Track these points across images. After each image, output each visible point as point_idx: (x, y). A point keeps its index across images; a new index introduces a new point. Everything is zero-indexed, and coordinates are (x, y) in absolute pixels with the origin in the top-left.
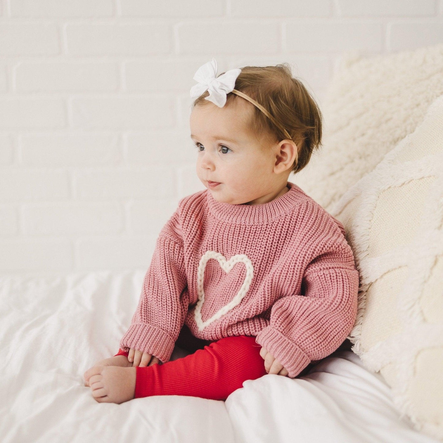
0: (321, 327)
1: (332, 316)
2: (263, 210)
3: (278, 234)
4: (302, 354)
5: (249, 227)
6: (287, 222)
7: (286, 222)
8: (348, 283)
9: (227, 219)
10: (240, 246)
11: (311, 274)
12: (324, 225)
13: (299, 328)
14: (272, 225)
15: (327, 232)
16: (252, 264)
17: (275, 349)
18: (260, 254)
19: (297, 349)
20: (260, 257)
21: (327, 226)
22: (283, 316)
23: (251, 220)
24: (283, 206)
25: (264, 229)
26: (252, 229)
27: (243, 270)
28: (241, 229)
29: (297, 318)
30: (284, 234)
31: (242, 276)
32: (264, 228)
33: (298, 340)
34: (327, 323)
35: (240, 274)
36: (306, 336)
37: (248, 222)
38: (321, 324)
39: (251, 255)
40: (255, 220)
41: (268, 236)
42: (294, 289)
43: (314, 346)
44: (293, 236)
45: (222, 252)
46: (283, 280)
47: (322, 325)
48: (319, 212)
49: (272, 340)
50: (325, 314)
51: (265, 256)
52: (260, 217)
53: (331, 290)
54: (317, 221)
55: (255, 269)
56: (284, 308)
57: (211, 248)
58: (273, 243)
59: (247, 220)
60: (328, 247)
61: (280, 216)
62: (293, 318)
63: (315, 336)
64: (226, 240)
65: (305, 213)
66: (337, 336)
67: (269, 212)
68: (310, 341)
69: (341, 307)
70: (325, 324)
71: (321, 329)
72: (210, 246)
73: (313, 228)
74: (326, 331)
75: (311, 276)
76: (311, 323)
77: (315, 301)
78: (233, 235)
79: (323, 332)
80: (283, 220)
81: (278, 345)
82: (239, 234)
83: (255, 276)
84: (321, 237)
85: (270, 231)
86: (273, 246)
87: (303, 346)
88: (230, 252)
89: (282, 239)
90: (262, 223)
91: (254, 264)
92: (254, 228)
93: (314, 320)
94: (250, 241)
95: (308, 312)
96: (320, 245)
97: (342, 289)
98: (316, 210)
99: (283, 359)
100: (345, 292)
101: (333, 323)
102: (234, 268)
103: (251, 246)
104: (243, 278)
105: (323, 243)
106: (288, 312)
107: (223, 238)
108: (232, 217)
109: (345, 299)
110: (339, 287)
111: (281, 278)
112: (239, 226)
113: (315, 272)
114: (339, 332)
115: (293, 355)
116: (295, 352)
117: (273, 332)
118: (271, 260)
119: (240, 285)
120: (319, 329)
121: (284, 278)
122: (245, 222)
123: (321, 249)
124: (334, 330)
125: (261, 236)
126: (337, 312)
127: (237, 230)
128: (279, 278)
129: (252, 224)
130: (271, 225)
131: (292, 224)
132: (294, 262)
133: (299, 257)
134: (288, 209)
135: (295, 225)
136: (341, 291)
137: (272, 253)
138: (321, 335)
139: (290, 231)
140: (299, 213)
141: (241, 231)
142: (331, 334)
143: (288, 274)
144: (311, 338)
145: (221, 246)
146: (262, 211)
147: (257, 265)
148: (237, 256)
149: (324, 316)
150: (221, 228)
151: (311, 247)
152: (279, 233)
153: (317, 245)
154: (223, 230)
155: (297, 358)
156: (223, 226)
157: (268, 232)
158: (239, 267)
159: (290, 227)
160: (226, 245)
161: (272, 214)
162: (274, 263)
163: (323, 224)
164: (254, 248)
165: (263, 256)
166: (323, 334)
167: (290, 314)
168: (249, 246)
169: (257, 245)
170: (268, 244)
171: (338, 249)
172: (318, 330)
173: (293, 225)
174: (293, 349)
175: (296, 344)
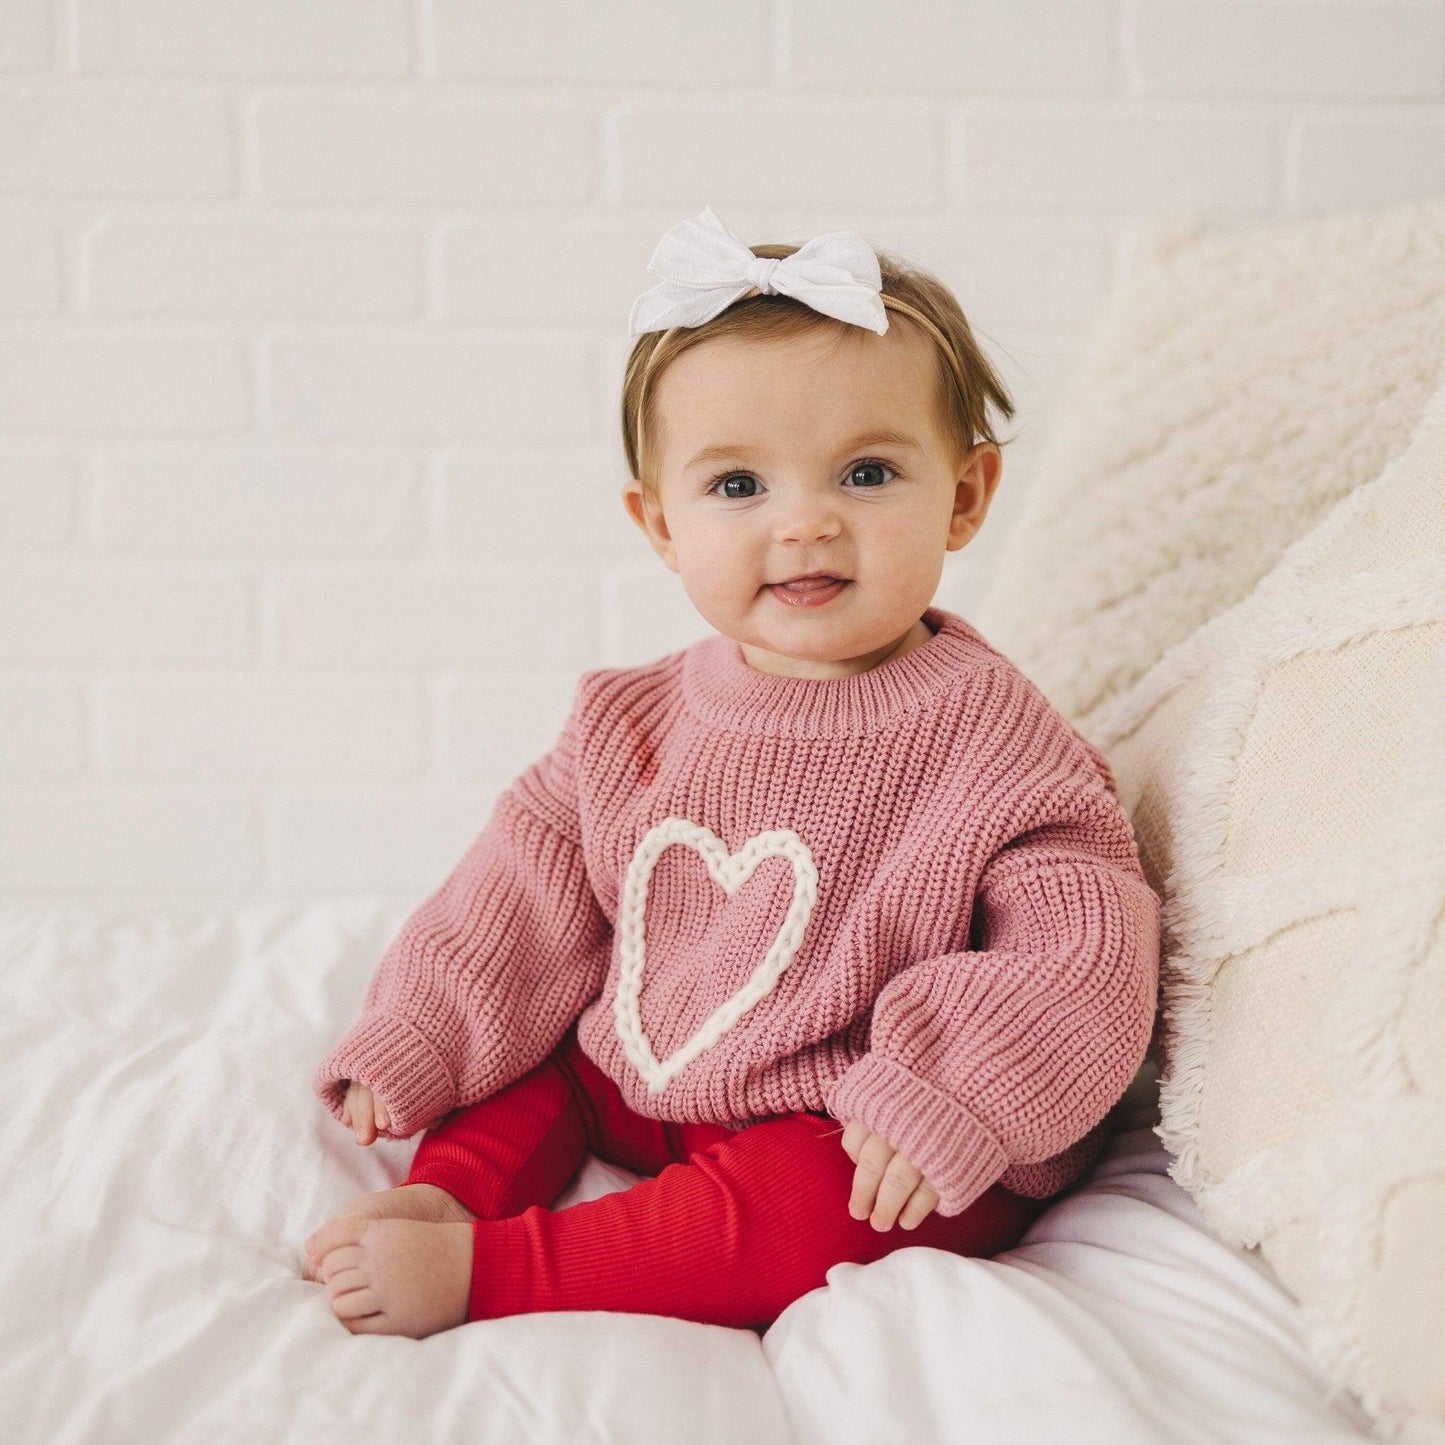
0: (1034, 1050)
1: (1068, 1010)
2: (851, 694)
3: (898, 766)
4: (978, 1132)
5: (806, 745)
6: (925, 730)
7: (921, 732)
8: (1116, 906)
9: (737, 720)
10: (775, 804)
11: (1001, 882)
12: (1042, 742)
13: (966, 1053)
14: (878, 741)
15: (1052, 763)
16: (814, 860)
17: (890, 1119)
18: (837, 830)
19: (961, 1115)
20: (839, 837)
21: (1052, 747)
22: (913, 1021)
23: (811, 723)
24: (916, 684)
25: (853, 752)
26: (814, 751)
27: (785, 881)
28: (780, 750)
29: (959, 1023)
30: (914, 769)
31: (781, 900)
32: (851, 749)
33: (964, 1089)
34: (1053, 1035)
35: (775, 894)
36: (988, 1076)
37: (803, 729)
38: (1034, 1039)
39: (811, 832)
40: (825, 723)
41: (866, 775)
42: (947, 936)
43: (1015, 1104)
44: (943, 775)
45: (716, 827)
46: (913, 909)
47: (1039, 1043)
48: (1030, 703)
49: (880, 1090)
50: (1046, 1005)
51: (854, 835)
52: (839, 715)
53: (1065, 931)
54: (1020, 729)
55: (823, 875)
56: (914, 998)
57: (680, 809)
58: (882, 797)
59: (798, 723)
60: (1054, 805)
61: (905, 712)
62: (945, 1026)
63: (1017, 1073)
64: (731, 787)
65: (983, 704)
66: (1085, 1077)
67: (871, 698)
68: (1002, 1091)
69: (1098, 979)
70: (1048, 1039)
71: (1034, 1054)
72: (680, 801)
73: (1009, 749)
74: (1050, 1062)
75: (999, 888)
76: (1002, 1036)
77: (1016, 961)
78: (755, 771)
79: (1042, 1065)
80: (914, 726)
81: (902, 1104)
82: (773, 766)
83: (822, 899)
84: (1035, 775)
85: (872, 757)
86: (880, 804)
87: (982, 1106)
88: (743, 827)
89: (908, 785)
90: (847, 733)
91: (818, 861)
92: (819, 750)
93: (1012, 1026)
94: (808, 789)
95: (992, 1000)
96: (1029, 798)
97: (1097, 924)
98: (1017, 695)
99: (919, 1146)
100: (1109, 934)
101: (1071, 1036)
102: (757, 877)
103: (812, 804)
104: (783, 905)
105: (1039, 792)
106: (929, 1010)
107: (721, 780)
108: (751, 714)
109: (1110, 956)
110: (1088, 919)
111: (904, 904)
112: (772, 741)
113: (1010, 874)
114: (1090, 1066)
115: (950, 1133)
116: (955, 1125)
117: (881, 1069)
118: (874, 849)
119: (774, 928)
120: (1029, 1054)
121: (915, 901)
122: (794, 731)
123: (1031, 811)
124: (1077, 1060)
125: (843, 773)
126: (1086, 999)
127: (767, 753)
128: (900, 904)
129: (815, 734)
130: (874, 740)
131: (942, 738)
132: (947, 850)
133: (962, 836)
134: (930, 693)
135: (952, 740)
136: (1097, 932)
137: (877, 828)
138: (1035, 1071)
139: (935, 761)
140: (964, 705)
141: (779, 756)
142: (1067, 1069)
143: (928, 889)
144: (1004, 1079)
145: (715, 806)
146: (846, 697)
147: (830, 864)
148: (766, 835)
149: (1045, 1012)
150: (716, 748)
151: (1001, 804)
152: (901, 765)
153: (1020, 800)
154: (723, 754)
155: (964, 1145)
156: (722, 742)
157: (866, 761)
158: (771, 873)
159: (936, 746)
160: (730, 802)
161: (880, 707)
162: (881, 858)
163: (1038, 740)
164: (821, 809)
165: (849, 836)
166: (1043, 1070)
167: (933, 1017)
168: (803, 805)
169: (831, 801)
170: (863, 799)
171: (1084, 815)
172: (1025, 1058)
173: (944, 742)
174: (948, 1114)
175: (959, 1101)
